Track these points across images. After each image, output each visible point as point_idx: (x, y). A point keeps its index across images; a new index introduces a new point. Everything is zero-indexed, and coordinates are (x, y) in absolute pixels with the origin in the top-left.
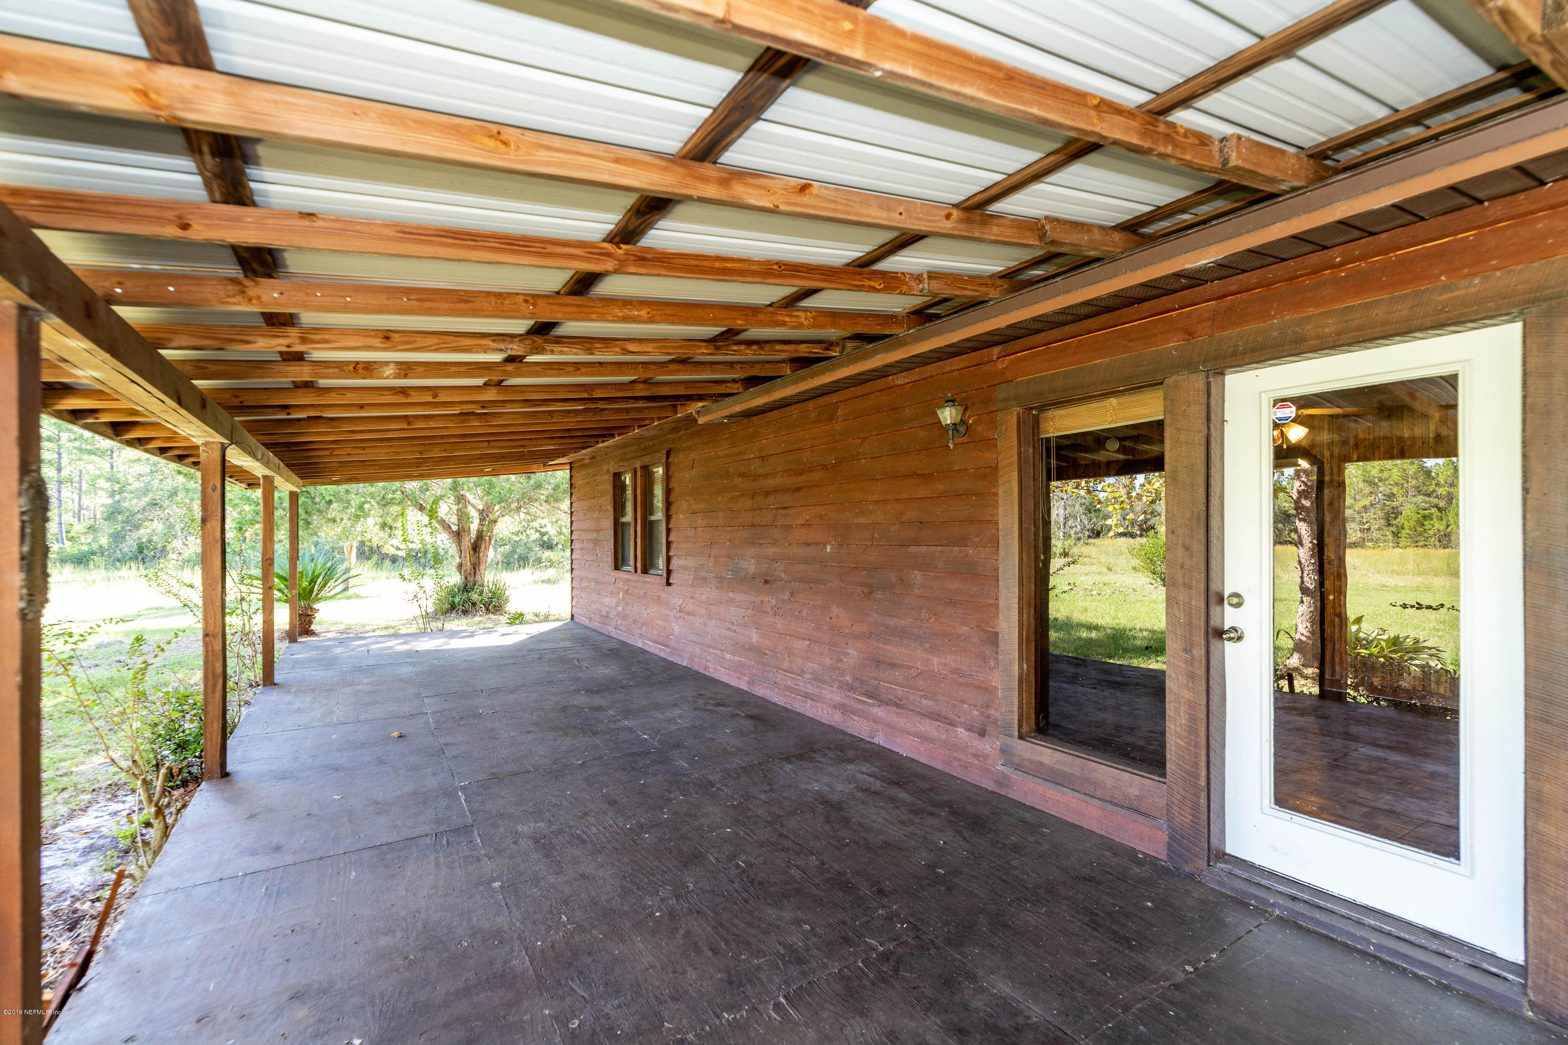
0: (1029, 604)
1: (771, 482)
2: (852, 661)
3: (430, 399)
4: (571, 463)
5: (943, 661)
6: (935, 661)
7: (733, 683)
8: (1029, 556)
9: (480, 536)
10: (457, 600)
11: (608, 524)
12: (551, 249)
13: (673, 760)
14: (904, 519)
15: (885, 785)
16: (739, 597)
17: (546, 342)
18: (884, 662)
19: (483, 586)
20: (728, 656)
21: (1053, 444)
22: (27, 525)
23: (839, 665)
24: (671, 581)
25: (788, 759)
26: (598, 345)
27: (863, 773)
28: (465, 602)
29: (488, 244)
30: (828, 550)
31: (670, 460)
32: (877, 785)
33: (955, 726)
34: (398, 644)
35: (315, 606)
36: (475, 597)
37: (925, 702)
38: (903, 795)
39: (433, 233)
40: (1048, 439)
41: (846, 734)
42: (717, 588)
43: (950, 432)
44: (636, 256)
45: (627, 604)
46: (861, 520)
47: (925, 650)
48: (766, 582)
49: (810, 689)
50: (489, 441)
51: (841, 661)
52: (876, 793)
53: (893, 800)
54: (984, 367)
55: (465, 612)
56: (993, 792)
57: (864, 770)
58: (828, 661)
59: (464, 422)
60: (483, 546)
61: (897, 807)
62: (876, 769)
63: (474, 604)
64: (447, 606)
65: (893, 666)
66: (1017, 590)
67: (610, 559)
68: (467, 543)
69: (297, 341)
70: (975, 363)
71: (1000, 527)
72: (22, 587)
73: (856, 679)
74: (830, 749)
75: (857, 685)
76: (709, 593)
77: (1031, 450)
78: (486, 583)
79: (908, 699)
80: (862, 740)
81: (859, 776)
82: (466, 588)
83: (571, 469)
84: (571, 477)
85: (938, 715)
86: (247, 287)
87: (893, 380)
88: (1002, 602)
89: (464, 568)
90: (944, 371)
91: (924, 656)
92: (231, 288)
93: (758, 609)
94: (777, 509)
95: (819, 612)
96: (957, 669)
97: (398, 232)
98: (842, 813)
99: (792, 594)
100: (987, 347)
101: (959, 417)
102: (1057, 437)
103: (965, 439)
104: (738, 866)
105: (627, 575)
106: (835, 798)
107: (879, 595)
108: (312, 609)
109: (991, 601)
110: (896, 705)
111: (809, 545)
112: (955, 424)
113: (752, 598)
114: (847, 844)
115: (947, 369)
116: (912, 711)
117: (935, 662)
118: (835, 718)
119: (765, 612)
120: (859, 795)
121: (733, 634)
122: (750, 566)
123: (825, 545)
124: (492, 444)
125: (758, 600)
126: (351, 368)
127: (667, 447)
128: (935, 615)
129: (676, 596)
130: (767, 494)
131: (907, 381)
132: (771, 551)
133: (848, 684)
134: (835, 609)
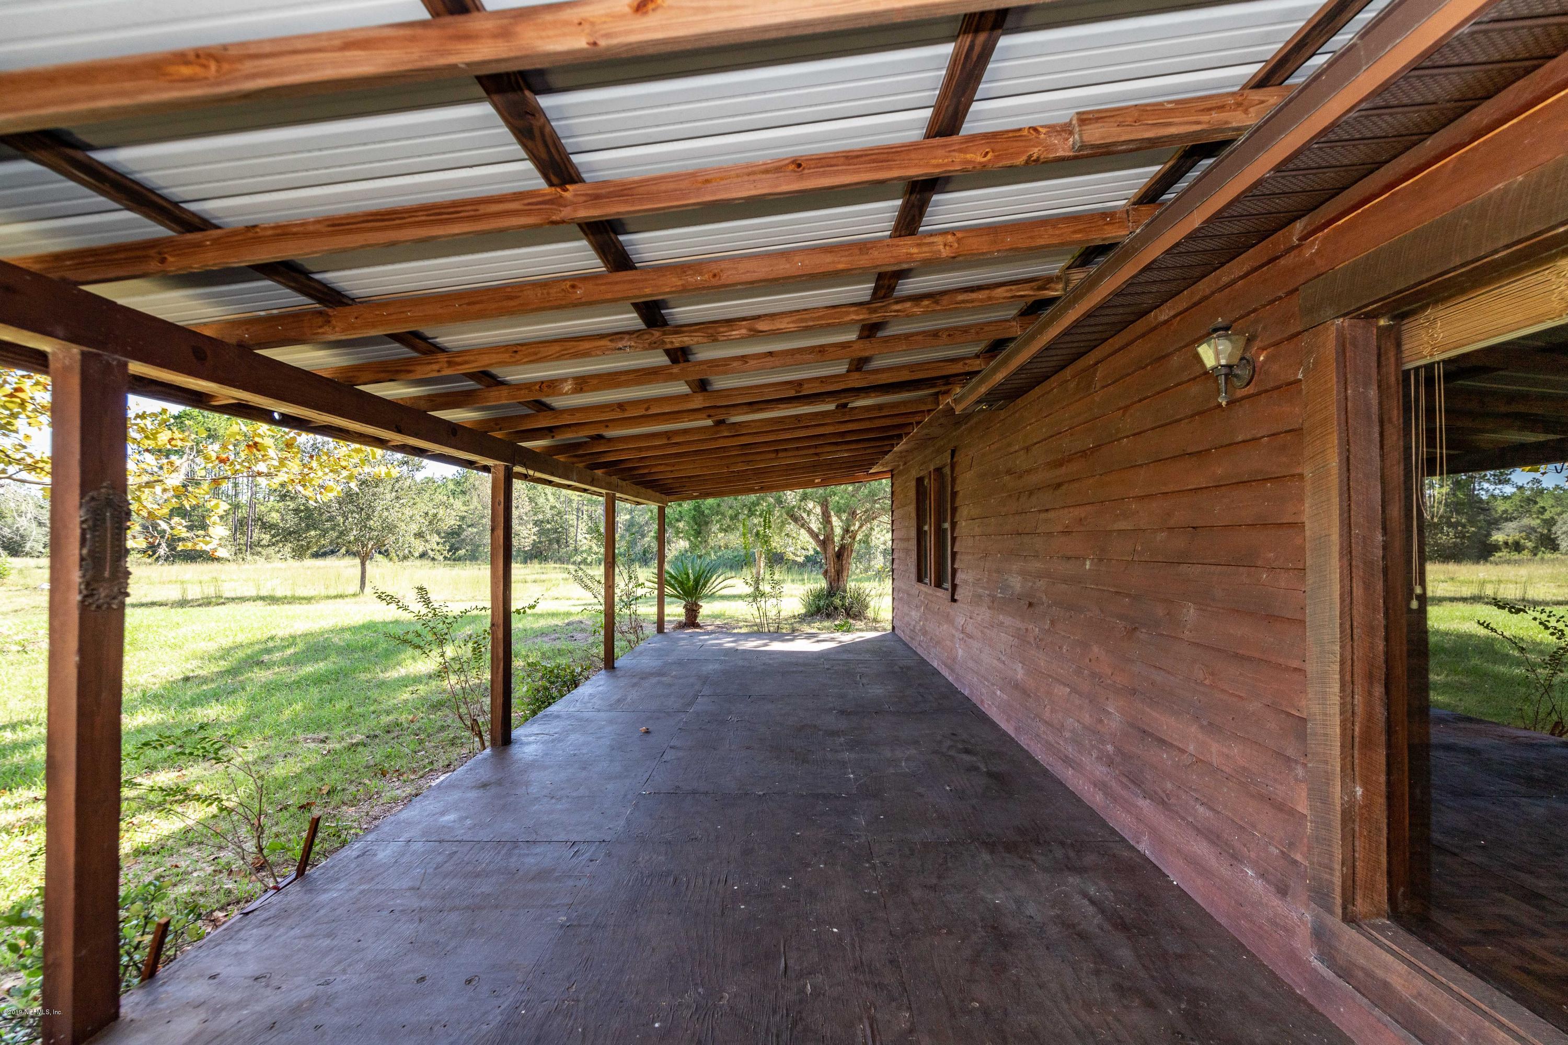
0: (1370, 677)
1: (1034, 479)
2: (1113, 725)
3: (643, 412)
4: (892, 471)
5: (1225, 750)
6: (1215, 747)
7: (1003, 725)
8: (1367, 586)
9: (843, 547)
10: (822, 603)
11: (913, 533)
12: (484, 209)
13: (854, 813)
14: (1172, 523)
15: (1107, 926)
16: (1008, 621)
17: (664, 333)
18: (1151, 735)
19: (845, 591)
20: (998, 693)
21: (1439, 372)
22: (88, 532)
23: (1099, 727)
24: (956, 597)
25: (991, 847)
26: (722, 329)
27: (1085, 895)
28: (828, 606)
29: (417, 219)
30: (1088, 567)
31: (955, 460)
32: (1092, 920)
33: (1241, 862)
34: (729, 642)
35: (700, 604)
36: (837, 602)
37: (1201, 809)
38: (1125, 954)
39: (362, 219)
40: (1429, 367)
41: (1104, 824)
42: (989, 608)
43: (1222, 380)
44: (587, 195)
45: (926, 620)
46: (1123, 525)
47: (1202, 727)
48: (1030, 605)
49: (1070, 750)
50: (777, 451)
51: (1101, 721)
52: (1083, 936)
53: (1101, 957)
54: (1282, 262)
55: (829, 616)
56: (1301, 1000)
57: (1092, 891)
58: (1087, 719)
59: (716, 434)
60: (846, 554)
61: (1097, 972)
62: (1110, 895)
63: (836, 608)
64: (814, 608)
65: (1162, 742)
66: (1337, 648)
67: (913, 569)
68: (830, 552)
69: (446, 365)
70: (1265, 259)
71: (1308, 533)
72: (80, 584)
73: (1119, 750)
74: (1062, 844)
75: (1118, 759)
76: (984, 614)
77: (1373, 393)
78: (848, 590)
79: (1178, 797)
80: (1123, 840)
81: (1077, 899)
82: (832, 591)
83: (892, 477)
84: (893, 484)
85: (1218, 837)
86: (330, 316)
87: (1156, 317)
88: (1311, 668)
89: (829, 574)
90: (1222, 283)
91: (1200, 736)
92: (320, 320)
93: (1022, 637)
94: (1040, 511)
95: (1078, 650)
96: (1244, 769)
97: (329, 226)
98: (1003, 954)
99: (1053, 623)
100: (1281, 228)
101: (1239, 354)
102: (1444, 361)
103: (1251, 390)
104: (802, 990)
105: (926, 589)
106: (1013, 924)
107: (1142, 635)
108: (697, 605)
109: (1295, 664)
110: (1163, 803)
111: (1069, 558)
112: (1229, 367)
113: (1018, 623)
114: (971, 1012)
115: (1225, 279)
116: (1183, 819)
117: (1214, 750)
118: (1096, 799)
119: (1029, 643)
120: (1053, 931)
121: (1001, 666)
122: (1016, 583)
123: (1085, 559)
124: (780, 455)
125: (1022, 626)
126: (537, 387)
127: (952, 445)
128: (1212, 674)
129: (961, 615)
130: (1031, 493)
131: (1172, 313)
132: (1036, 565)
133: (1108, 756)
134: (1096, 649)
